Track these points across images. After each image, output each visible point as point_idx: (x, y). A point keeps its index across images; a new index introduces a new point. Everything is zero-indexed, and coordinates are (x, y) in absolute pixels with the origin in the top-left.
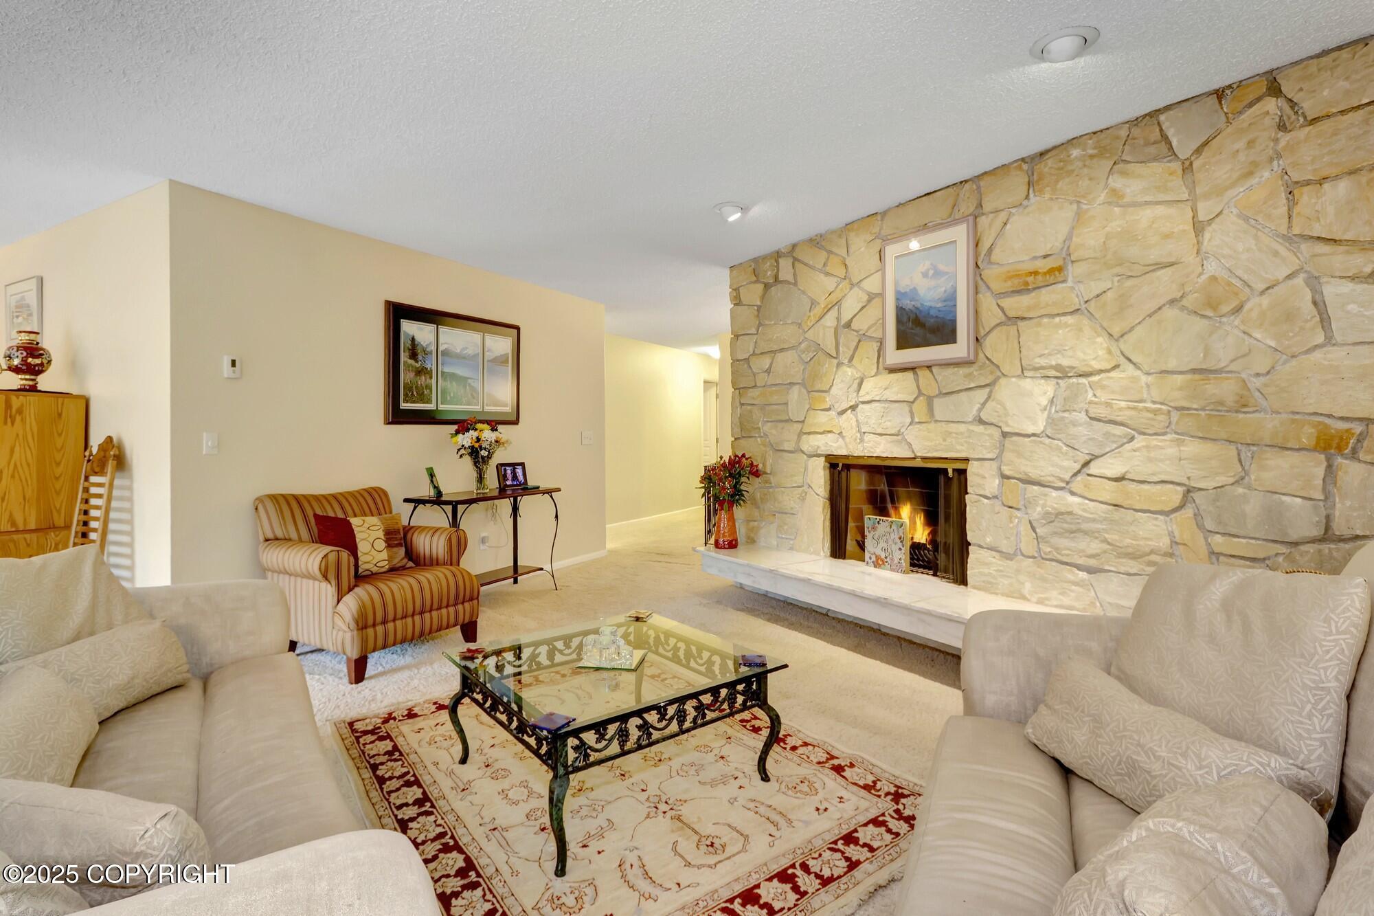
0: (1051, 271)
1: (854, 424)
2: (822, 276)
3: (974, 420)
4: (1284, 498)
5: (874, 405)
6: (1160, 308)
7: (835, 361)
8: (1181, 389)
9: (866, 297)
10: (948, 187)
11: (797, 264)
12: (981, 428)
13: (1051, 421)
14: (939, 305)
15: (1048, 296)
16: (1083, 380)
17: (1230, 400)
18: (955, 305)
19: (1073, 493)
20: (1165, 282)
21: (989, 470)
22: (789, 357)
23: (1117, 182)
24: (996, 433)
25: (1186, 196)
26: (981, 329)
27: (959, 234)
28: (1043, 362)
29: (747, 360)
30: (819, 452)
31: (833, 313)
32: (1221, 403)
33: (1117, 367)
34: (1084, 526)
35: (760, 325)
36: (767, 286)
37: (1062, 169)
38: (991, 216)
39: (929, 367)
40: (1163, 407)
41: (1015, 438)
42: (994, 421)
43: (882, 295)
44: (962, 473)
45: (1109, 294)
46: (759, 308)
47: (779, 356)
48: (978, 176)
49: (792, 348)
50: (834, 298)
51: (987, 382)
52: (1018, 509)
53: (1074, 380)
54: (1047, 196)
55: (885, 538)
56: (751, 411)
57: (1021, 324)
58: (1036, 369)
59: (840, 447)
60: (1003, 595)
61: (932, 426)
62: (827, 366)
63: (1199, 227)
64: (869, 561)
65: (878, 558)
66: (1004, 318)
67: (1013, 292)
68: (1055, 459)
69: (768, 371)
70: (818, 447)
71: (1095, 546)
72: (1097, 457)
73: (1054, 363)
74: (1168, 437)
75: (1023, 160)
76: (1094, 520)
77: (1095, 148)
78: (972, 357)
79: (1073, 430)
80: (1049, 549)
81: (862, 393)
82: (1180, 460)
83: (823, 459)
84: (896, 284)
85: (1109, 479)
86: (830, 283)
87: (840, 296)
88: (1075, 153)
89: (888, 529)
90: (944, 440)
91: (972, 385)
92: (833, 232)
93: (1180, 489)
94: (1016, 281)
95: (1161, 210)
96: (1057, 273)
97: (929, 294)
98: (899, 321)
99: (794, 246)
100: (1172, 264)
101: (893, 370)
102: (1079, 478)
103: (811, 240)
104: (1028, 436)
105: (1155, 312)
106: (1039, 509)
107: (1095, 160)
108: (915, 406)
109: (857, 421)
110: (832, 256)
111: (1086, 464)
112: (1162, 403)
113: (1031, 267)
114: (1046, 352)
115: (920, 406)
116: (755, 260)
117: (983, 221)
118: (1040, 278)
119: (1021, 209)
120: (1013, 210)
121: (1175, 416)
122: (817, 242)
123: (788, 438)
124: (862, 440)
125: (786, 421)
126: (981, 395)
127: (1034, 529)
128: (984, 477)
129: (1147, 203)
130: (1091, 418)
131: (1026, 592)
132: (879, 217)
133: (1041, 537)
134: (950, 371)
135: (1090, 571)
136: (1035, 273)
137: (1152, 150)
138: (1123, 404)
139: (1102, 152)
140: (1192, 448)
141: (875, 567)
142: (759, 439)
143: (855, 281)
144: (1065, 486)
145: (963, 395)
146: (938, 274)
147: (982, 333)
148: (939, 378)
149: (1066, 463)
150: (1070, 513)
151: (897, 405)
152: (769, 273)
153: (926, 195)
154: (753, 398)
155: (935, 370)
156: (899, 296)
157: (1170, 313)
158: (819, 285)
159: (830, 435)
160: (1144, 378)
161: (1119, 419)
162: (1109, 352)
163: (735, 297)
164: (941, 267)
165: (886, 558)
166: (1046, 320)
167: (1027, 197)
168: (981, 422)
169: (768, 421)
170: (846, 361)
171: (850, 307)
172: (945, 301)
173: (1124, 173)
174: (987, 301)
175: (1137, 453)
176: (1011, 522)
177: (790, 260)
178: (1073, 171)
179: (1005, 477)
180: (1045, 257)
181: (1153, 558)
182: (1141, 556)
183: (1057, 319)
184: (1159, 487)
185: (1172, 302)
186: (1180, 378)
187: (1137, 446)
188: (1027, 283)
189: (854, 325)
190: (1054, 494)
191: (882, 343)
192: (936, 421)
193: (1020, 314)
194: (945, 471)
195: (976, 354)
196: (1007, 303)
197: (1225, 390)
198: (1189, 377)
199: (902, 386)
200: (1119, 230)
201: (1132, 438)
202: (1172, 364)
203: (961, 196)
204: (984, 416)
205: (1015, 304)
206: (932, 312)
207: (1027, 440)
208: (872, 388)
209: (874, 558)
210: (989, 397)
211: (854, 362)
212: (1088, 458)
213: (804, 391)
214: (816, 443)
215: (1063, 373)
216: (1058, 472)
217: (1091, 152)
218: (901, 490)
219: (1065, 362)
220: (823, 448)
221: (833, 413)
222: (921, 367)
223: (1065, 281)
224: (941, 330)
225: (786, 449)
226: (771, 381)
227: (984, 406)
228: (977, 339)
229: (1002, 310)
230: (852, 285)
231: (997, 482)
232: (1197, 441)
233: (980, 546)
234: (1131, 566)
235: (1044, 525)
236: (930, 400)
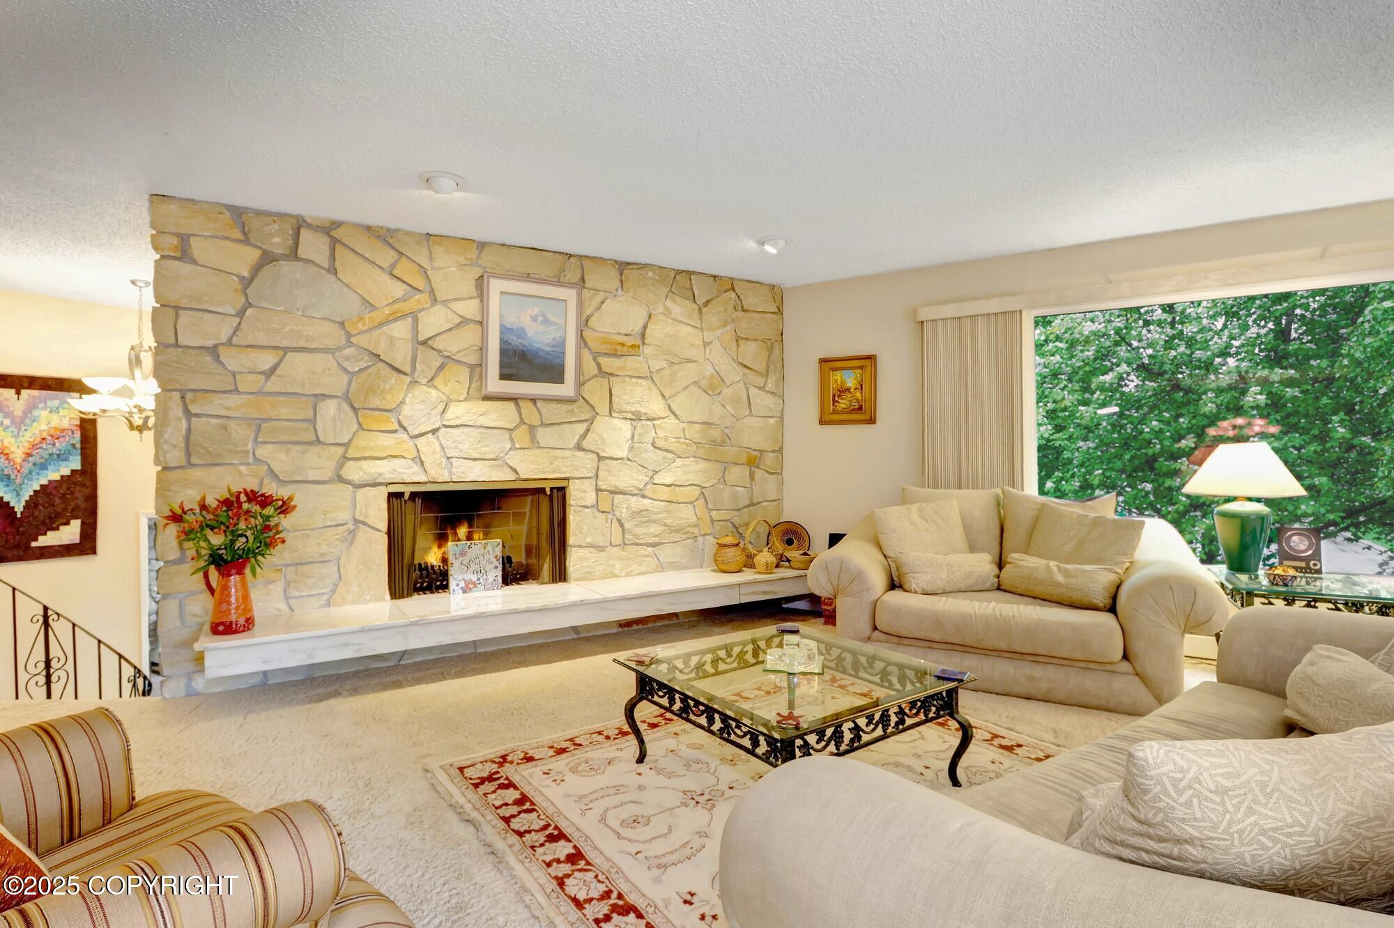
0: (633, 346)
1: (438, 448)
2: (382, 276)
3: (574, 447)
4: (737, 488)
5: (462, 429)
6: (688, 385)
7: (408, 379)
8: (699, 432)
9: (457, 320)
10: (554, 251)
11: (338, 247)
12: (581, 454)
13: (631, 449)
14: (548, 349)
15: (632, 363)
16: (649, 423)
17: (719, 440)
18: (563, 353)
19: (644, 497)
20: (690, 372)
21: (589, 486)
22: (320, 361)
23: (669, 304)
24: (594, 458)
25: (699, 325)
28: (628, 408)
29: (214, 351)
30: (380, 480)
31: (407, 325)
32: (715, 441)
33: (669, 416)
34: (654, 517)
35: (249, 305)
36: (267, 259)
37: (640, 280)
38: (592, 291)
39: (534, 400)
40: (690, 442)
41: (608, 461)
42: (593, 449)
44: (562, 490)
46: (246, 281)
47: (297, 357)
48: (581, 256)
49: (326, 350)
50: (403, 307)
51: (586, 418)
52: (610, 513)
53: (644, 422)
54: (631, 294)
55: (477, 561)
57: (613, 379)
58: (621, 412)
59: (415, 474)
60: (599, 579)
61: (538, 452)
62: (393, 382)
63: (706, 344)
64: (456, 588)
65: (467, 583)
66: (599, 372)
67: (606, 354)
68: (634, 474)
69: (267, 375)
71: (656, 529)
72: (657, 472)
73: (633, 410)
74: (690, 459)
75: (616, 261)
76: (659, 513)
78: (573, 397)
79: (644, 455)
80: (631, 537)
82: (698, 472)
83: (383, 489)
84: (501, 317)
85: (666, 485)
86: (397, 289)
87: (417, 307)
88: (650, 274)
89: (482, 551)
91: (573, 419)
92: (408, 233)
93: (698, 489)
94: (608, 347)
95: (690, 329)
96: (635, 350)
97: (538, 337)
98: (503, 352)
99: (337, 224)
100: (694, 361)
101: (488, 398)
102: (648, 487)
103: (369, 228)
104: (617, 459)
106: (625, 510)
107: (659, 284)
108: (516, 434)
109: (442, 445)
110: (404, 260)
111: (650, 477)
112: (690, 440)
115: (522, 435)
117: (586, 293)
118: (625, 348)
119: (610, 295)
120: (606, 294)
122: (384, 236)
123: (317, 464)
124: (448, 465)
125: (309, 443)
126: (581, 428)
127: (621, 525)
129: (683, 322)
130: (654, 448)
131: (616, 572)
133: (627, 530)
134: (554, 406)
135: (653, 545)
136: (623, 345)
137: (685, 292)
138: (673, 440)
139: (661, 280)
140: (702, 465)
141: (465, 592)
142: (242, 468)
143: (437, 297)
144: (641, 493)
145: (565, 426)
146: (546, 321)
147: (583, 379)
148: (543, 411)
149: (640, 477)
150: (647, 510)
151: (495, 431)
152: (275, 241)
153: (532, 248)
154: (228, 408)
155: (539, 403)
156: (504, 330)
157: (694, 389)
159: (396, 461)
160: (681, 425)
162: (664, 407)
163: (172, 248)
164: (551, 317)
165: (479, 579)
166: (627, 379)
167: (616, 288)
168: (582, 449)
169: (266, 443)
170: (424, 381)
171: (433, 322)
172: (553, 347)
173: (674, 300)
175: (680, 469)
177: (327, 239)
178: (647, 285)
179: (597, 490)
180: (626, 335)
181: (688, 529)
182: (681, 530)
183: (634, 380)
184: (689, 487)
185: (694, 383)
186: (698, 426)
187: (679, 464)
188: (616, 350)
189: (436, 344)
190: (634, 499)
191: (478, 369)
192: (540, 447)
193: (612, 371)
194: (543, 489)
196: (604, 361)
197: (716, 434)
198: (701, 426)
199: (501, 414)
201: (675, 460)
202: (695, 419)
203: (567, 264)
204: (585, 444)
205: (608, 364)
206: (541, 354)
207: (615, 462)
208: (459, 412)
210: (588, 430)
211: (437, 382)
212: (653, 473)
213: (346, 407)
214: (379, 471)
215: (637, 417)
216: (635, 483)
217: (657, 278)
219: (643, 410)
220: (387, 475)
221: (403, 436)
222: (523, 399)
223: (639, 356)
224: (550, 370)
225: (311, 478)
226: (271, 386)
227: (584, 436)
228: (580, 384)
229: (599, 365)
230: (435, 301)
231: (594, 494)
232: (704, 461)
233: (580, 546)
234: (676, 537)
235: (629, 521)
236: (532, 428)
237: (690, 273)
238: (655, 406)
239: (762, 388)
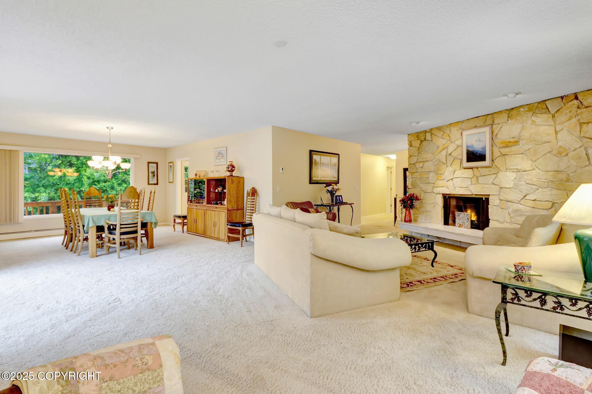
0: (515, 142)
1: (452, 184)
2: (441, 139)
3: (492, 184)
5: (459, 178)
6: (546, 154)
7: (446, 165)
8: (551, 176)
9: (456, 146)
10: (483, 116)
11: (432, 135)
12: (494, 186)
13: (515, 184)
14: (480, 150)
15: (514, 149)
16: (524, 173)
17: (565, 179)
18: (485, 150)
19: (521, 204)
21: (496, 198)
22: (429, 163)
23: (534, 118)
24: (498, 187)
25: (553, 124)
26: (494, 157)
27: (487, 130)
28: (512, 167)
29: (414, 164)
30: (440, 193)
31: (445, 151)
32: (562, 180)
33: (534, 169)
34: (524, 213)
35: (419, 153)
36: (422, 141)
37: (517, 114)
38: (497, 125)
39: (477, 168)
40: (547, 181)
41: (504, 189)
42: (497, 184)
43: (462, 146)
44: (487, 199)
45: (531, 149)
46: (419, 148)
47: (426, 164)
48: (493, 113)
49: (431, 160)
50: (445, 146)
51: (496, 172)
52: (505, 209)
53: (522, 173)
54: (514, 121)
55: (462, 219)
56: (416, 180)
57: (506, 156)
58: (510, 169)
59: (447, 191)
61: (478, 185)
62: (443, 166)
63: (556, 133)
64: (457, 226)
66: (501, 154)
67: (504, 147)
68: (516, 195)
69: (422, 168)
70: (440, 191)
72: (528, 194)
73: (516, 168)
74: (548, 189)
75: (507, 110)
76: (527, 212)
77: (528, 109)
78: (491, 165)
79: (521, 187)
80: (514, 220)
81: (455, 175)
82: (551, 195)
83: (441, 195)
84: (466, 143)
85: (531, 200)
86: (444, 141)
87: (447, 145)
88: (522, 110)
89: (463, 216)
90: (482, 189)
91: (491, 173)
92: (445, 126)
93: (551, 203)
94: (504, 144)
95: (546, 127)
96: (516, 143)
97: (477, 147)
98: (467, 154)
99: (431, 129)
100: (549, 142)
101: (465, 168)
102: (523, 200)
103: (438, 128)
105: (545, 155)
106: (511, 209)
107: (528, 112)
108: (473, 179)
109: (453, 183)
110: (445, 133)
111: (525, 196)
112: (546, 180)
113: (509, 140)
114: (513, 165)
115: (474, 179)
116: (417, 133)
117: (494, 126)
118: (511, 143)
119: (506, 124)
120: (504, 124)
121: (550, 183)
122: (439, 128)
123: (429, 188)
124: (455, 189)
125: (428, 183)
126: (494, 176)
127: (509, 215)
128: (494, 200)
129: (542, 125)
130: (527, 183)
132: (461, 123)
133: (512, 217)
134: (484, 169)
136: (510, 142)
137: (544, 110)
138: (535, 180)
139: (530, 110)
140: (555, 192)
141: (459, 227)
142: (418, 189)
143: (452, 141)
144: (519, 203)
145: (488, 176)
146: (480, 141)
147: (494, 158)
148: (480, 171)
149: (519, 196)
150: (520, 210)
151: (466, 179)
152: (422, 137)
153: (476, 117)
154: (416, 176)
155: (479, 169)
156: (467, 147)
157: (549, 155)
158: (440, 142)
159: (444, 188)
160: (541, 173)
161: (534, 184)
162: (532, 165)
163: (410, 144)
164: (481, 139)
165: (463, 225)
166: (513, 156)
167: (508, 121)
168: (494, 184)
169: (422, 183)
170: (449, 165)
171: (451, 148)
172: (482, 149)
173: (536, 116)
174: (496, 150)
175: (539, 193)
176: (503, 213)
177: (430, 134)
178: (521, 114)
179: (501, 200)
180: (513, 138)
183: (517, 155)
184: (545, 202)
185: (549, 152)
186: (551, 173)
187: (540, 191)
188: (507, 145)
189: (452, 154)
190: (516, 205)
191: (461, 160)
192: (479, 184)
193: (506, 154)
194: (482, 198)
195: (492, 165)
196: (501, 150)
197: (563, 176)
198: (554, 173)
199: (468, 173)
200: (534, 132)
201: (538, 189)
202: (549, 169)
203: (488, 118)
204: (494, 182)
205: (504, 151)
206: (478, 152)
207: (507, 189)
208: (458, 173)
209: (459, 225)
210: (496, 177)
211: (452, 165)
212: (526, 194)
213: (435, 174)
215: (518, 171)
216: (517, 198)
217: (526, 109)
218: (468, 205)
219: (519, 168)
221: (445, 181)
222: (474, 168)
223: (519, 145)
224: (481, 157)
225: (428, 192)
226: (423, 171)
227: (494, 179)
228: (492, 161)
229: (500, 152)
230: (452, 142)
231: (498, 201)
232: (556, 190)
233: (493, 220)
235: (512, 213)
236: (477, 177)
237: (545, 101)
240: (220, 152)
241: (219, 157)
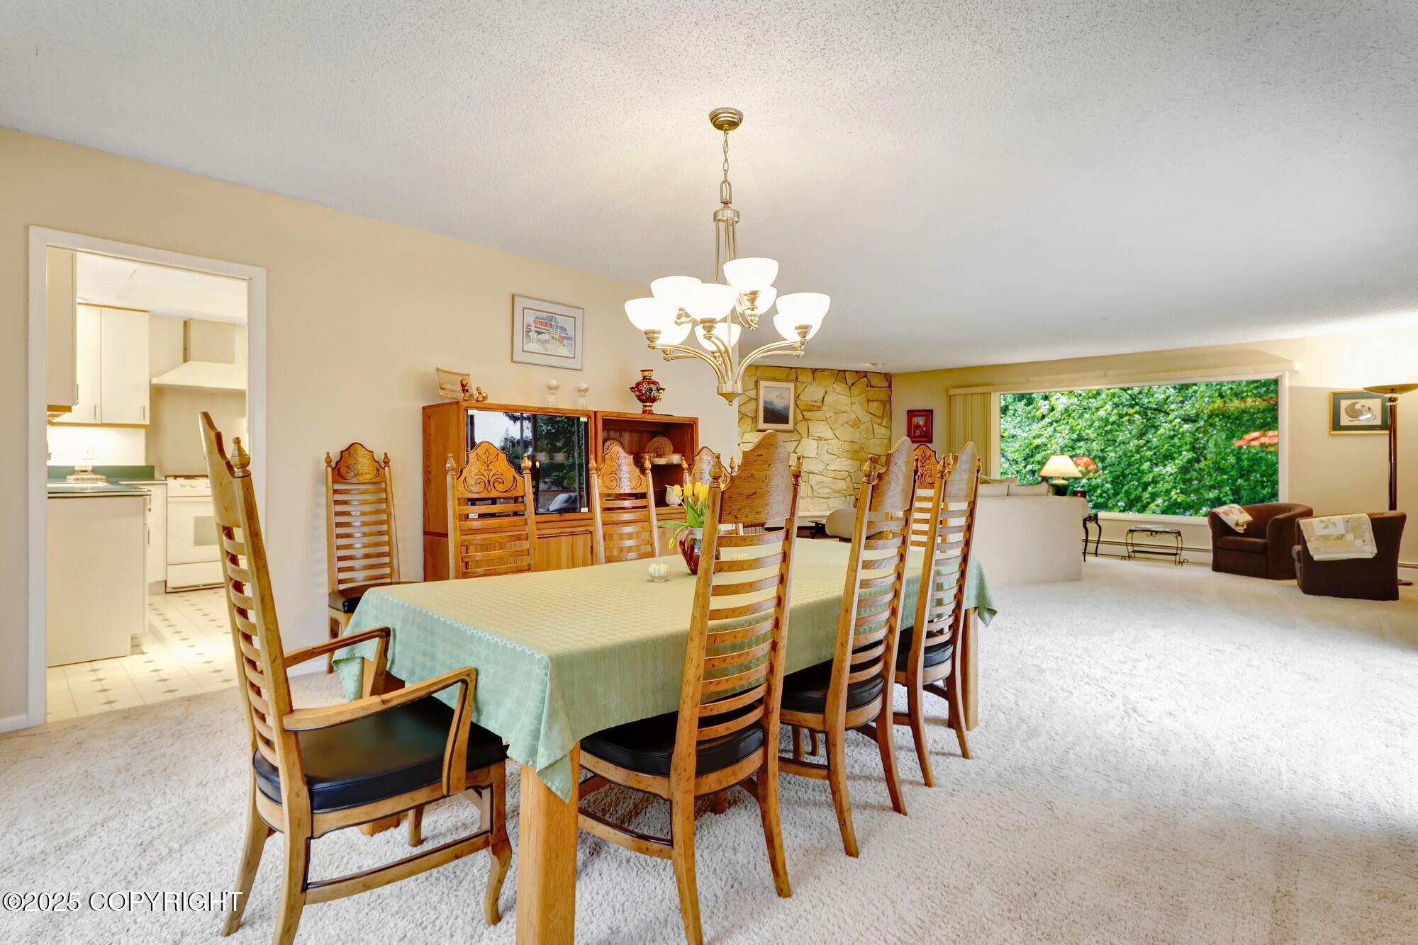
0: (818, 407)
8: (848, 446)
10: (785, 367)
12: (795, 455)
13: (817, 453)
14: (782, 409)
15: (818, 414)
16: (825, 441)
17: (858, 449)
18: (789, 411)
20: (844, 417)
23: (835, 386)
25: (849, 395)
28: (816, 434)
32: (856, 450)
33: (834, 438)
34: (827, 485)
38: (801, 383)
41: (806, 459)
42: (800, 453)
45: (833, 417)
48: (796, 368)
51: (797, 439)
53: (823, 441)
54: (818, 383)
57: (809, 421)
58: (813, 436)
63: (852, 404)
66: (803, 419)
67: (807, 410)
71: (827, 490)
72: (828, 464)
73: (818, 435)
74: (844, 458)
75: (811, 369)
78: (792, 430)
79: (823, 456)
80: (817, 493)
84: (764, 397)
85: (832, 471)
88: (826, 373)
91: (792, 440)
93: (847, 473)
94: (807, 407)
96: (819, 408)
97: (779, 404)
98: (764, 411)
100: (846, 412)
101: (759, 430)
102: (824, 471)
104: (811, 458)
105: (842, 424)
106: (814, 481)
107: (830, 377)
112: (844, 449)
113: (813, 404)
114: (817, 432)
117: (798, 384)
119: (810, 384)
120: (807, 384)
121: (846, 453)
126: (796, 443)
127: (812, 488)
129: (841, 394)
130: (827, 453)
132: (754, 367)
133: (815, 490)
134: (784, 434)
135: (826, 498)
136: (814, 406)
137: (843, 380)
139: (832, 376)
140: (850, 462)
144: (821, 474)
145: (789, 443)
146: (781, 397)
147: (796, 422)
150: (823, 482)
153: (777, 366)
155: (779, 433)
156: (765, 402)
157: (846, 425)
160: (840, 442)
164: (784, 396)
166: (815, 421)
167: (811, 381)
172: (785, 408)
173: (837, 384)
174: (799, 412)
175: (838, 463)
176: (806, 486)
180: (815, 402)
181: (843, 491)
182: (839, 492)
183: (818, 422)
184: (843, 472)
185: (846, 422)
187: (839, 461)
188: (810, 408)
190: (818, 476)
191: (755, 418)
193: (809, 418)
195: (794, 429)
196: (805, 413)
197: (856, 447)
198: (849, 443)
200: (836, 399)
201: (837, 459)
204: (797, 451)
205: (807, 415)
206: (780, 411)
208: (747, 437)
210: (798, 444)
211: (740, 425)
215: (820, 439)
217: (829, 374)
223: (821, 411)
224: (783, 418)
227: (797, 447)
228: (795, 424)
229: (803, 416)
232: (850, 460)
234: (837, 495)
235: (816, 486)
237: (845, 371)
238: (828, 434)
239: (880, 425)
240: (551, 319)
241: (544, 337)
